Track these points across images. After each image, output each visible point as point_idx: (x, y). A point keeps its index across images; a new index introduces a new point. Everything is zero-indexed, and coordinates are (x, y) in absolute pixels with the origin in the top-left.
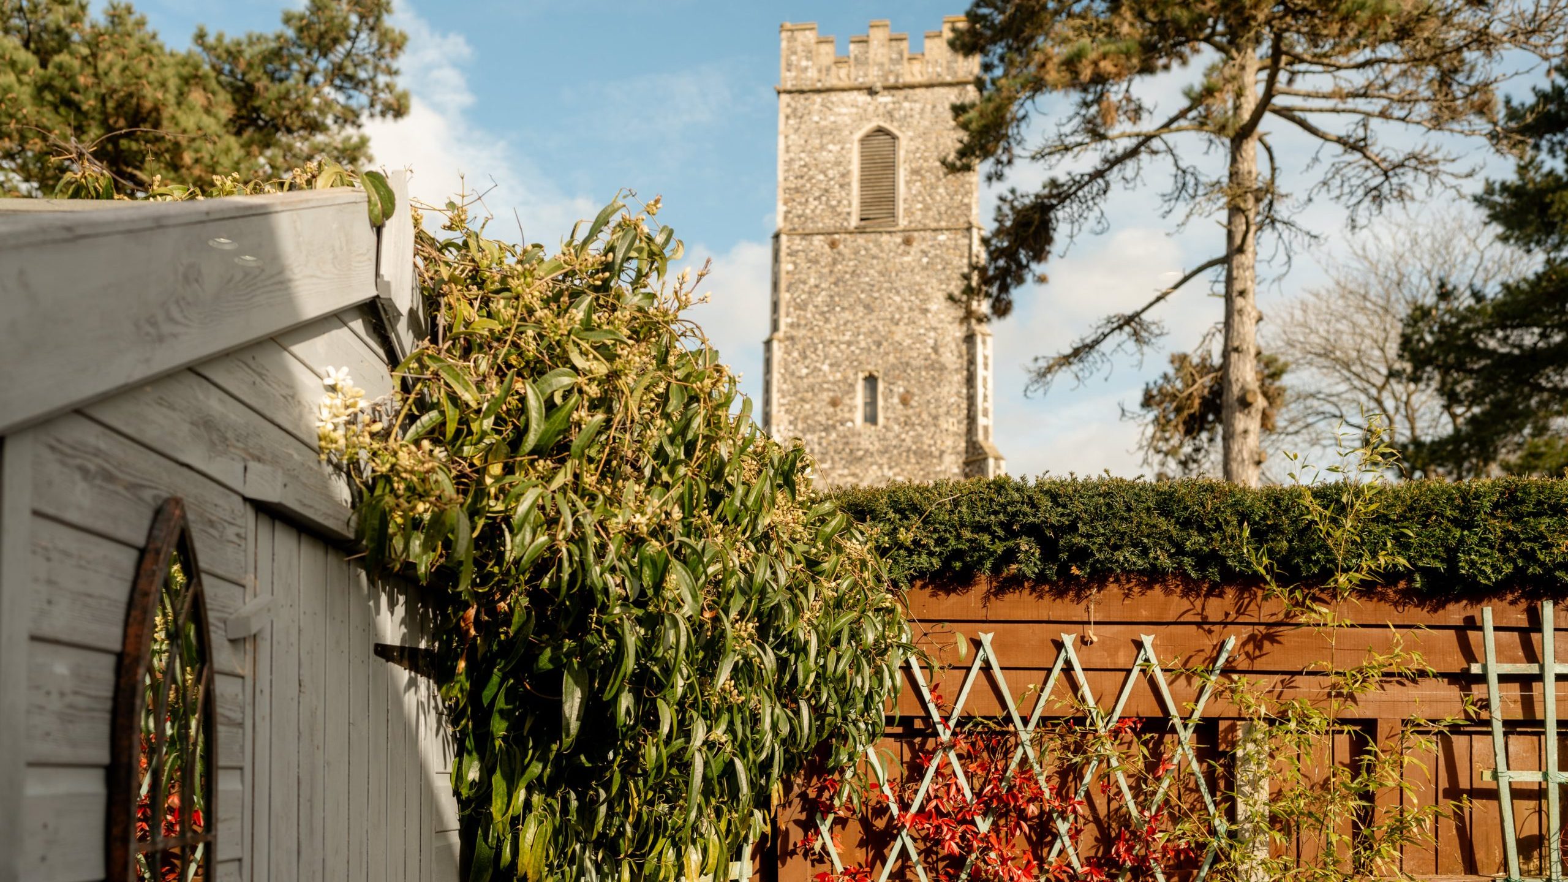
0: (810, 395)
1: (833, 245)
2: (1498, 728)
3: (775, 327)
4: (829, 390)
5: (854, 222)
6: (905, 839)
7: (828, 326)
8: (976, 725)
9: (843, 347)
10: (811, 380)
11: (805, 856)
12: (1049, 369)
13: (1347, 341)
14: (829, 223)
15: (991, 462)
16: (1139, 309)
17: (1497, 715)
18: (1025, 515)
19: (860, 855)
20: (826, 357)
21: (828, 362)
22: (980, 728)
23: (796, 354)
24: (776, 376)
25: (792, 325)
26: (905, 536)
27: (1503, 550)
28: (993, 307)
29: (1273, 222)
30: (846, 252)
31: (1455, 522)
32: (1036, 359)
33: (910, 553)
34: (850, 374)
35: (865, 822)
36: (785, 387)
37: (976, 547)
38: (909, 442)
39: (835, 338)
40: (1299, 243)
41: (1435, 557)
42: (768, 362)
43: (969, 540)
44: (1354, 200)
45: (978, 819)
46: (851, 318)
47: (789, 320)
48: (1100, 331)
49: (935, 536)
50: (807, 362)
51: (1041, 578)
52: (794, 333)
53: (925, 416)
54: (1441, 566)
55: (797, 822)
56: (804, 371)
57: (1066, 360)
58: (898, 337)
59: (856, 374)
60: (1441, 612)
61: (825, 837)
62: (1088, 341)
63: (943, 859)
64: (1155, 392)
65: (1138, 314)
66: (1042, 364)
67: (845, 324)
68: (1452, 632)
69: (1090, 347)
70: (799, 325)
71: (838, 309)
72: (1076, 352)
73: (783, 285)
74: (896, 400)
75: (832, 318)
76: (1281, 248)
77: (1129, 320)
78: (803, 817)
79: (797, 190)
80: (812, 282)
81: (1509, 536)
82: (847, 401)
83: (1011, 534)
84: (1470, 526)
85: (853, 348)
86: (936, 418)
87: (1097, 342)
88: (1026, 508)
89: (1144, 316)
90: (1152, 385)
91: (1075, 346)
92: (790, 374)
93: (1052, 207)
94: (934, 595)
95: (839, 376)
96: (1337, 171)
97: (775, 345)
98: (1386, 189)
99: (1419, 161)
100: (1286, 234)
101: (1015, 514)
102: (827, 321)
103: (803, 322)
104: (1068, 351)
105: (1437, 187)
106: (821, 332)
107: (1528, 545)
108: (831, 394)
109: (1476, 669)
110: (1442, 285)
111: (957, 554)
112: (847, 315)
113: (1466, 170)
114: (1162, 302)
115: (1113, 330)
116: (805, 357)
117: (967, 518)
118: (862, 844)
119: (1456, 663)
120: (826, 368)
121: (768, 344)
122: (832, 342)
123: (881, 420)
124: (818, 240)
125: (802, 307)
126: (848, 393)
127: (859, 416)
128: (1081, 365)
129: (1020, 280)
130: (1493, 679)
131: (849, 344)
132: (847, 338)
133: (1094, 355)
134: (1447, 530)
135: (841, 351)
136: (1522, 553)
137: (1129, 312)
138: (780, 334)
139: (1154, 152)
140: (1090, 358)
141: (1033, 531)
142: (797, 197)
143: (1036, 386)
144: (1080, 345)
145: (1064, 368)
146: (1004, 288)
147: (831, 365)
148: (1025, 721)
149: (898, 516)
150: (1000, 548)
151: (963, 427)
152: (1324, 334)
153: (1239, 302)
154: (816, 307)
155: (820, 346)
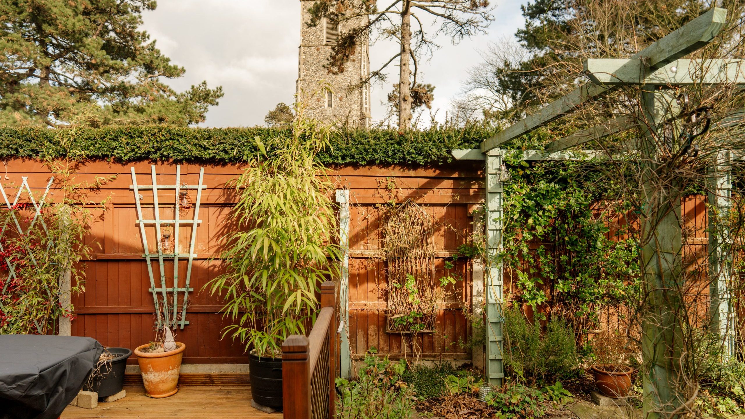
1: (318, 50)
3: (299, 76)
4: (316, 96)
5: (324, 42)
7: (316, 76)
14: (316, 42)
15: (367, 119)
16: (379, 70)
23: (305, 85)
25: (305, 76)
28: (339, 69)
29: (425, 42)
30: (322, 52)
38: (342, 113)
39: (318, 79)
40: (434, 48)
42: (297, 88)
44: (453, 35)
47: (304, 74)
52: (305, 78)
53: (347, 104)
56: (309, 90)
58: (338, 79)
67: (322, 75)
71: (319, 70)
73: (302, 63)
74: (338, 99)
75: (318, 73)
76: (429, 50)
77: (376, 73)
79: (306, 32)
80: (311, 62)
82: (322, 99)
86: (350, 105)
89: (381, 72)
93: (354, 37)
96: (445, 25)
97: (299, 82)
98: (463, 31)
99: (470, 22)
100: (430, 45)
102: (316, 74)
103: (308, 75)
105: (477, 31)
106: (314, 77)
108: (317, 98)
110: (506, 62)
112: (322, 72)
113: (485, 25)
114: (385, 68)
115: (373, 76)
116: (309, 86)
121: (297, 82)
122: (317, 81)
123: (333, 106)
124: (313, 48)
125: (308, 70)
126: (323, 97)
127: (326, 104)
129: (347, 60)
132: (322, 79)
137: (376, 71)
138: (301, 78)
139: (384, 19)
142: (307, 35)
146: (342, 64)
151: (359, 108)
153: (404, 67)
154: (312, 69)
155: (314, 82)
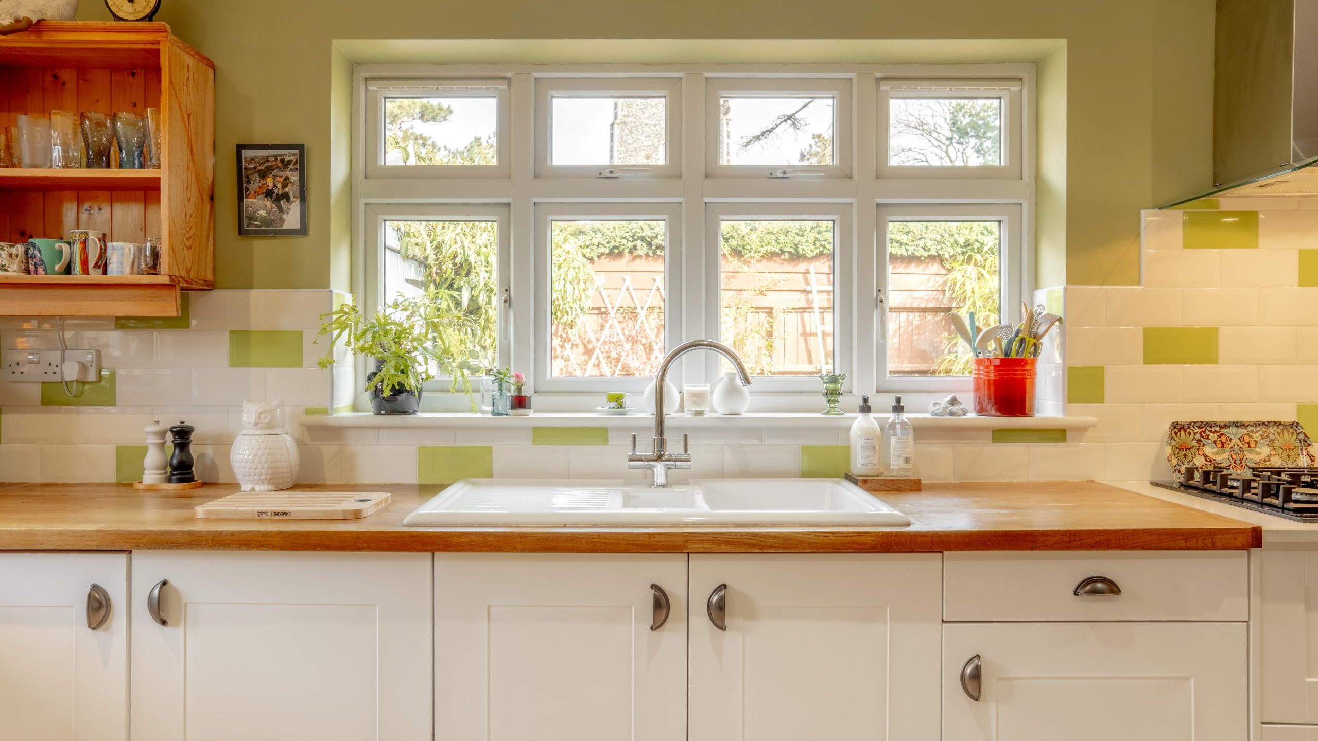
0: (634, 153)
2: (817, 310)
3: (616, 118)
4: (645, 150)
6: (597, 352)
7: (644, 116)
8: (624, 310)
9: (652, 127)
10: (635, 145)
11: (562, 358)
12: (748, 143)
13: (930, 120)
16: (794, 112)
17: (816, 305)
18: (639, 233)
19: (583, 358)
20: (643, 133)
21: (644, 135)
22: (626, 311)
23: (626, 131)
24: (616, 143)
25: (624, 116)
26: (595, 241)
27: (815, 244)
31: (797, 234)
32: (742, 138)
33: (598, 247)
34: (656, 141)
35: (585, 346)
36: (621, 149)
37: (621, 244)
39: (647, 122)
41: (791, 247)
42: (612, 135)
43: (619, 242)
45: (625, 344)
46: (656, 112)
47: (623, 113)
48: (774, 124)
49: (607, 241)
50: (633, 135)
51: (647, 255)
52: (626, 120)
54: (793, 251)
55: (559, 345)
56: (631, 141)
57: (758, 138)
59: (659, 141)
60: (797, 267)
61: (568, 352)
62: (769, 128)
63: (614, 359)
64: (806, 154)
65: (794, 114)
66: (745, 140)
67: (653, 115)
68: (802, 275)
69: (770, 131)
70: (628, 116)
71: (649, 107)
72: (763, 134)
75: (646, 112)
77: (789, 118)
78: (561, 343)
81: (816, 239)
82: (654, 155)
83: (634, 240)
84: (802, 235)
85: (657, 128)
87: (773, 129)
88: (639, 230)
89: (796, 115)
90: (803, 151)
91: (763, 131)
92: (622, 141)
94: (609, 261)
95: (650, 143)
97: (616, 126)
101: (635, 233)
102: (643, 113)
103: (631, 114)
104: (759, 133)
106: (640, 119)
107: (823, 243)
108: (646, 152)
109: (808, 288)
111: (615, 247)
112: (654, 110)
114: (806, 108)
115: (781, 122)
116: (632, 133)
117: (618, 235)
118: (584, 354)
119: (802, 286)
120: (643, 138)
121: (612, 125)
122: (646, 124)
126: (655, 151)
128: (765, 140)
130: (814, 292)
131: (655, 125)
132: (654, 122)
133: (772, 134)
134: (794, 237)
135: (651, 130)
136: (821, 245)
137: (789, 113)
138: (618, 121)
140: (770, 137)
141: (643, 239)
143: (742, 151)
144: (765, 130)
145: (756, 142)
147: (646, 137)
148: (642, 308)
149: (594, 233)
150: (630, 245)
152: (918, 116)
154: (638, 106)
155: (640, 127)
